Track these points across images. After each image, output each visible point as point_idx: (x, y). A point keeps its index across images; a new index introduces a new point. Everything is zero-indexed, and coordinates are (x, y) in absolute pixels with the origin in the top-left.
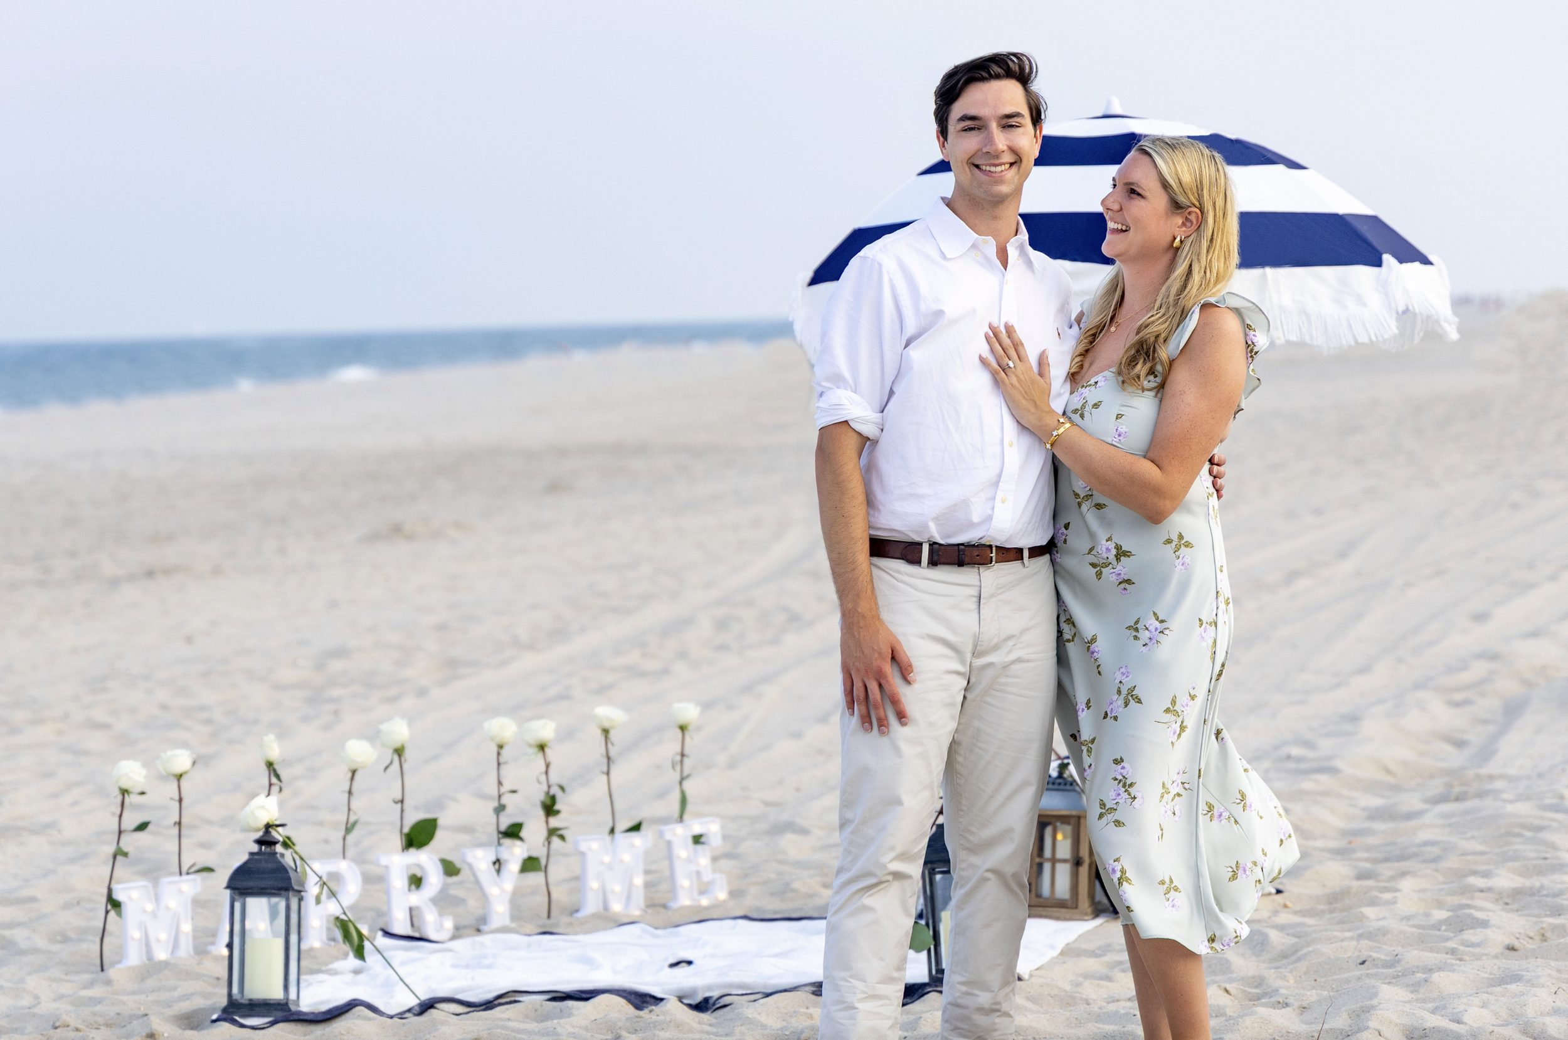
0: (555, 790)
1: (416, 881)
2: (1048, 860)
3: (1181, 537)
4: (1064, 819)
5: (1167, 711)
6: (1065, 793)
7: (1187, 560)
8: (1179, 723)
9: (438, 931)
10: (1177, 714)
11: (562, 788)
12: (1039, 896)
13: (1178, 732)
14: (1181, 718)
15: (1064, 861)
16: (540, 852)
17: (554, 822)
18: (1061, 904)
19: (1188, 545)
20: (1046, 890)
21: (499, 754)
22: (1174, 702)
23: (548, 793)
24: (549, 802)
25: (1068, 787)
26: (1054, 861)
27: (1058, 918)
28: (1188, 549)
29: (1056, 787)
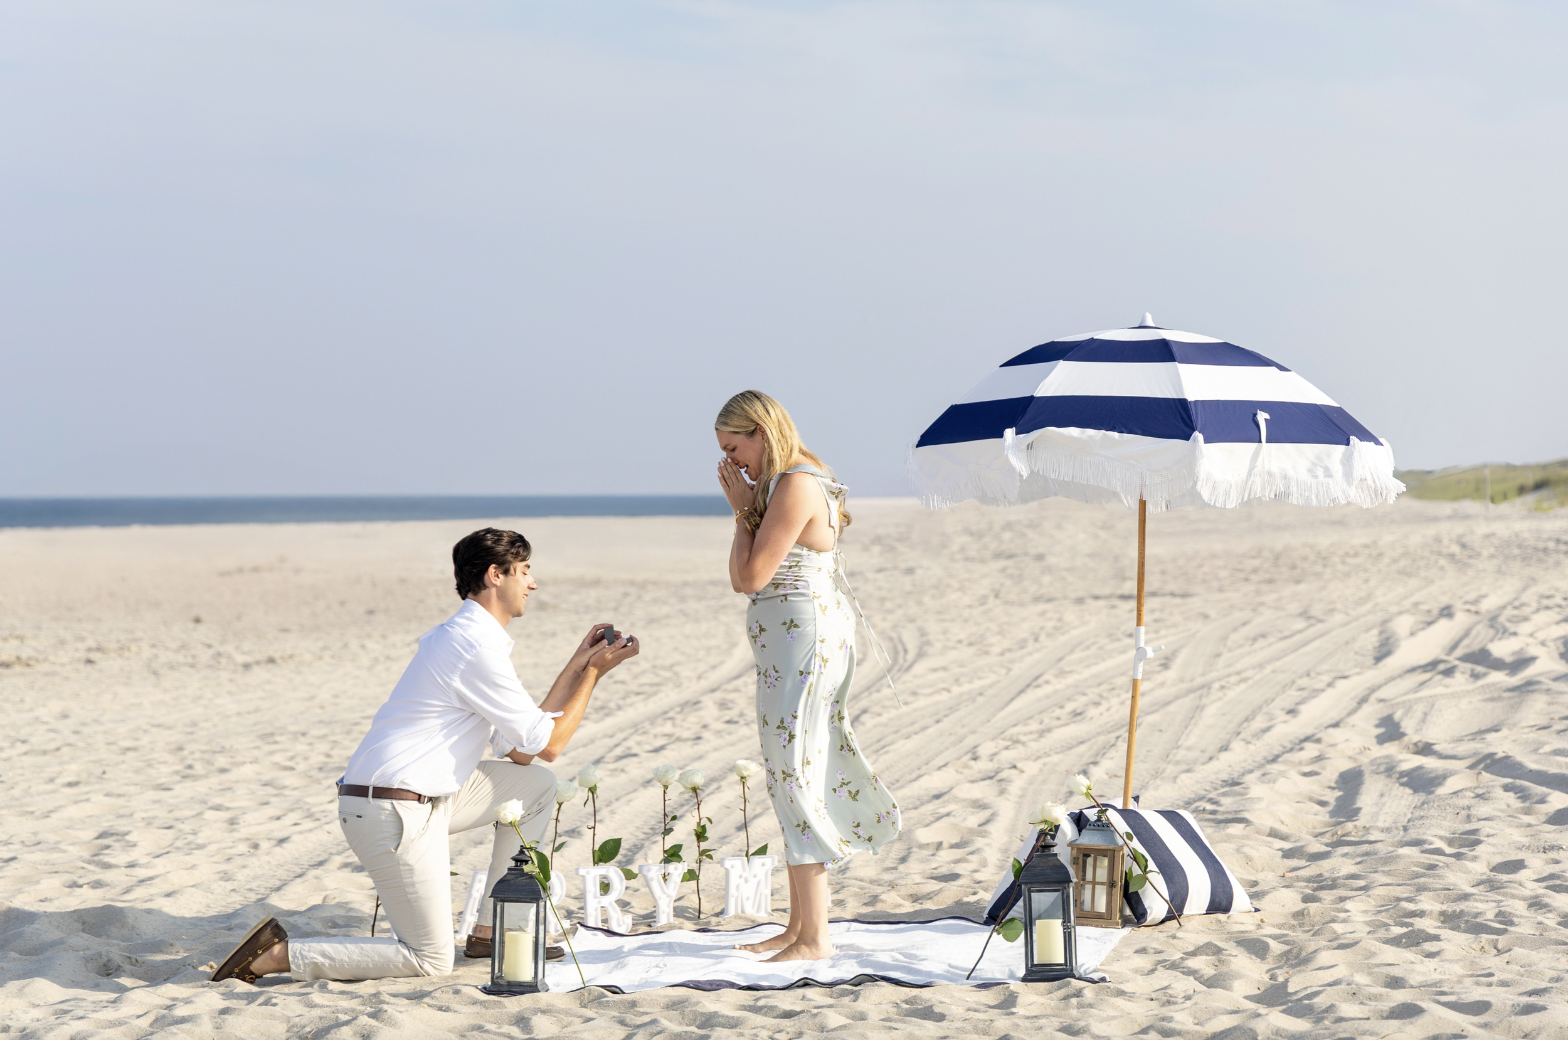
0: (704, 822)
1: (605, 887)
2: (1089, 882)
3: (792, 621)
4: (1102, 852)
5: (779, 727)
6: (1104, 832)
7: (795, 635)
8: (787, 734)
9: (619, 926)
10: (785, 728)
11: (710, 820)
12: (1082, 910)
13: (788, 739)
14: (789, 730)
15: (1102, 884)
16: (695, 866)
17: (704, 845)
18: (1099, 916)
19: (796, 626)
20: (1087, 906)
21: (665, 792)
22: (782, 722)
23: (699, 824)
24: (700, 830)
25: (1105, 828)
26: (1094, 883)
27: (1097, 926)
28: (796, 629)
29: (1096, 828)
